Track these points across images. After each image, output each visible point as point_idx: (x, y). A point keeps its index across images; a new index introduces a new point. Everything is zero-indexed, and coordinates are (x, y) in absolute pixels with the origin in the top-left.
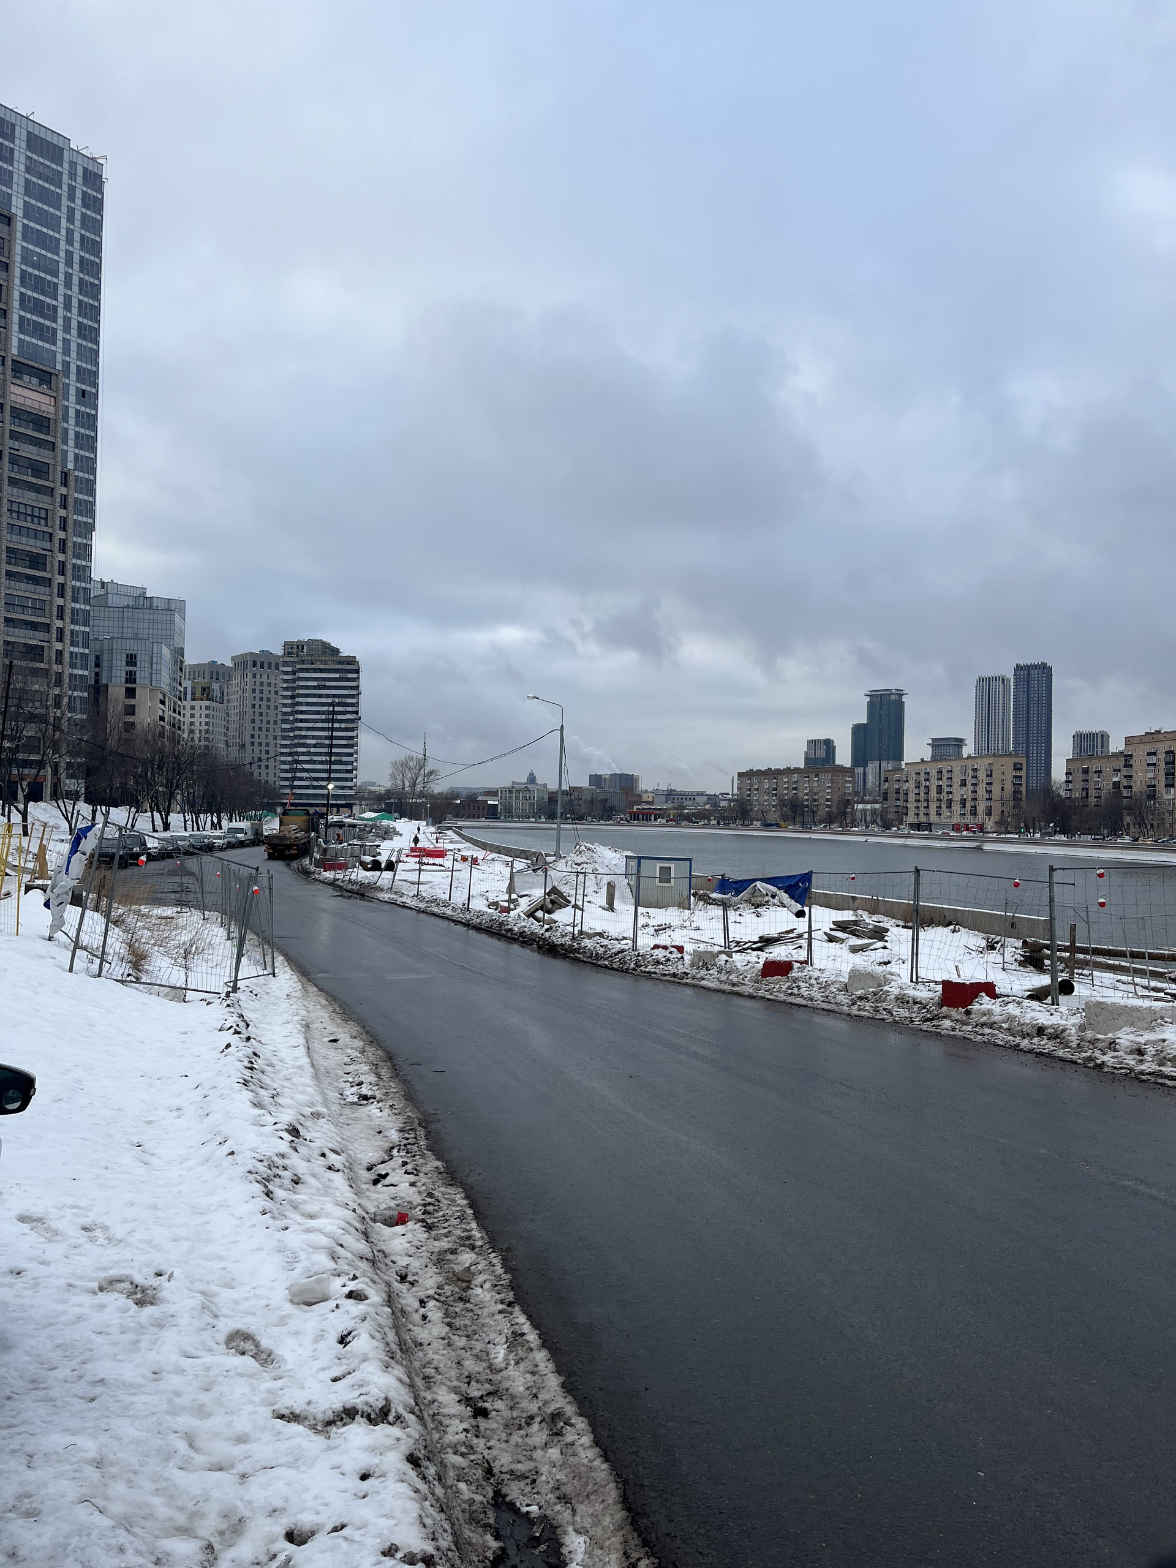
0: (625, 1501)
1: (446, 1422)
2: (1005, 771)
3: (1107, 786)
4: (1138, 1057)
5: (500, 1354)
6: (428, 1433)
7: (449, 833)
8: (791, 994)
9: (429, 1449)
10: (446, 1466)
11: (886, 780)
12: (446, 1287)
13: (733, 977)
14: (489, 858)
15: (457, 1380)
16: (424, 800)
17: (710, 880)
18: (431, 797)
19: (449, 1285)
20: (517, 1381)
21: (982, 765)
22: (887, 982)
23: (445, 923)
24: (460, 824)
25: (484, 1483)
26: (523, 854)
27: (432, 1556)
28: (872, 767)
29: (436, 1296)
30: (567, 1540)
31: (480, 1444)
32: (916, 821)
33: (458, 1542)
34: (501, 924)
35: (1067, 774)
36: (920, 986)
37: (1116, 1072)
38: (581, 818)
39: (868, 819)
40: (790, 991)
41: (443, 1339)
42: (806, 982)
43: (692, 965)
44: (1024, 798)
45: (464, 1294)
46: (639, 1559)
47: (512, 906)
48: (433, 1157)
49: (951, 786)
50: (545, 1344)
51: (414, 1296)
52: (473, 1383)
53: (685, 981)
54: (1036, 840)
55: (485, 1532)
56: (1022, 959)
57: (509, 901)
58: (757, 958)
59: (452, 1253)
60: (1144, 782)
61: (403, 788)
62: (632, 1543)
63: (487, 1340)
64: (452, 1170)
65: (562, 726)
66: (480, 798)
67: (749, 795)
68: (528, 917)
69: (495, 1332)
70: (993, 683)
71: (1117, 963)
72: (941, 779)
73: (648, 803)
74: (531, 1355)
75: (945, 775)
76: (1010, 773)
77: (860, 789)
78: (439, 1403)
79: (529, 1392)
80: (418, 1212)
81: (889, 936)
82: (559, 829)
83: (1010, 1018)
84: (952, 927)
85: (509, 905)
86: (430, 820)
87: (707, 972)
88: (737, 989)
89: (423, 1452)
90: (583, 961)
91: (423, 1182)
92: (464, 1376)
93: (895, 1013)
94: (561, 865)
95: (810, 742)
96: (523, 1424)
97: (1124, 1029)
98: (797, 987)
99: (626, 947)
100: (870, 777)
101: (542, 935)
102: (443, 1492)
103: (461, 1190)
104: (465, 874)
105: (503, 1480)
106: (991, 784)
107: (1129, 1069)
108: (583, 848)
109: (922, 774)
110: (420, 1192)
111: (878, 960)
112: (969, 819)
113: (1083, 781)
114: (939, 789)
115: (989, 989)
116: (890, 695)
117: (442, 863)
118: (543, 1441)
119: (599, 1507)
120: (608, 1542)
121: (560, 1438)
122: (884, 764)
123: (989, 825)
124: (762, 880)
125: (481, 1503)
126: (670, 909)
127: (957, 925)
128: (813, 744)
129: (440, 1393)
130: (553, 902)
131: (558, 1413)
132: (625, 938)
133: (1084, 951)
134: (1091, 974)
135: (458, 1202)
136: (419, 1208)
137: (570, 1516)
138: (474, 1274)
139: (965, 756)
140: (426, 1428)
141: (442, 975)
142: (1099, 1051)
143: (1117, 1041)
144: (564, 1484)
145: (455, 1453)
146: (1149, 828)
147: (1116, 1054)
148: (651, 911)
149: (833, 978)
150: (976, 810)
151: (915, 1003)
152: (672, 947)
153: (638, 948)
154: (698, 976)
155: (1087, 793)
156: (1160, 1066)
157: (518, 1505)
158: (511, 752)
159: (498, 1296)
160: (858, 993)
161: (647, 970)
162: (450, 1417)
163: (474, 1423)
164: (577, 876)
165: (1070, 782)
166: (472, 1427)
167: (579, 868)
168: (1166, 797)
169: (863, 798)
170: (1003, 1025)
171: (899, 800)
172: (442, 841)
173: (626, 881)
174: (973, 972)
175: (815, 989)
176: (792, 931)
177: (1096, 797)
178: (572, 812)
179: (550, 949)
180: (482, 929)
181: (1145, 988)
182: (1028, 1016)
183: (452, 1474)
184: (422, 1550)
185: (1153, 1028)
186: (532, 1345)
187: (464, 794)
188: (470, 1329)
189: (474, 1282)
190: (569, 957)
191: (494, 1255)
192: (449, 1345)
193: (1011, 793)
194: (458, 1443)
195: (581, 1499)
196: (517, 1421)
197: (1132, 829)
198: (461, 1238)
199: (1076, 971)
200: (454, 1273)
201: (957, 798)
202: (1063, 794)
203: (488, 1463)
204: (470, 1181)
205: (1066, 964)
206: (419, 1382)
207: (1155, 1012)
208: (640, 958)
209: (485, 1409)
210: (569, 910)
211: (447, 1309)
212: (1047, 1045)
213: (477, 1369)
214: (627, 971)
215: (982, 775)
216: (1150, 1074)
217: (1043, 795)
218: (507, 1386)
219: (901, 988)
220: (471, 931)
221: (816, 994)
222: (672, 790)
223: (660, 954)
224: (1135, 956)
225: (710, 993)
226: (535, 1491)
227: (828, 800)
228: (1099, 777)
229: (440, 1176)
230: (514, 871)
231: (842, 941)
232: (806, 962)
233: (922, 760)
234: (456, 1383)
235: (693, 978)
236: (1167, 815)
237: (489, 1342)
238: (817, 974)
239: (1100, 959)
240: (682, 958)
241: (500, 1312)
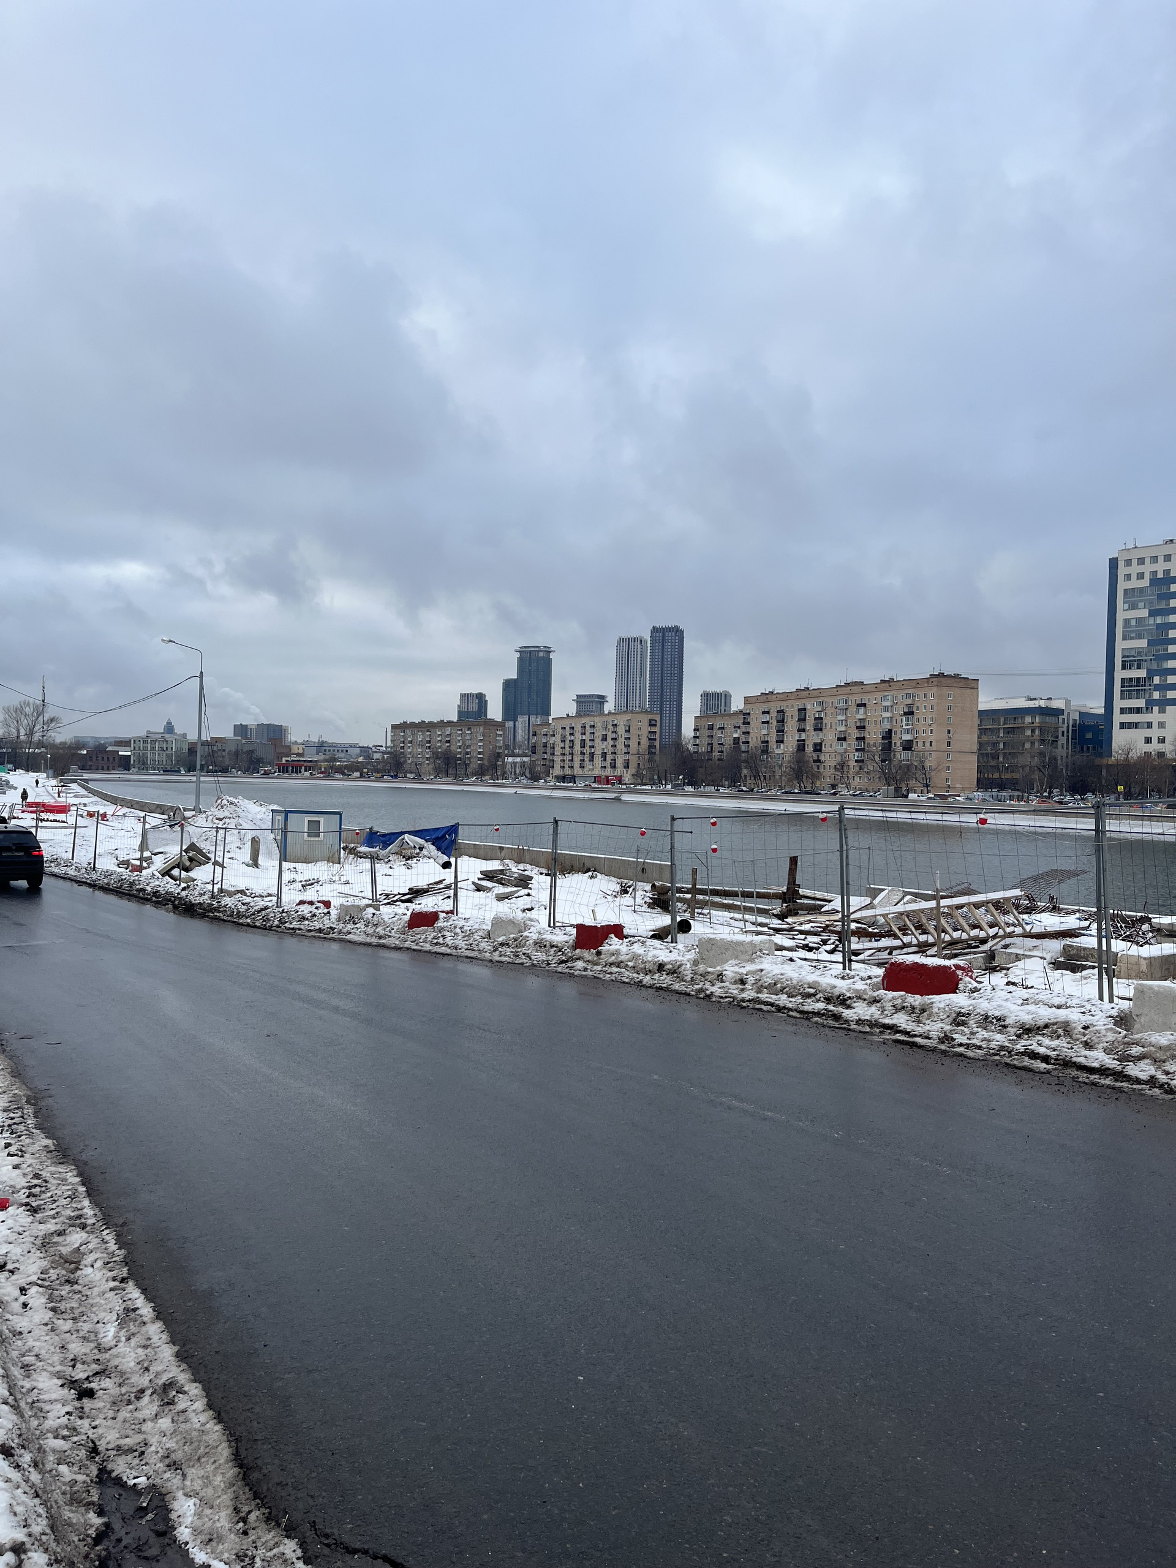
0: (238, 1459)
1: (47, 1407)
2: (641, 726)
3: (728, 742)
4: (741, 987)
5: (109, 1332)
6: (25, 1421)
7: (74, 786)
8: (436, 944)
9: (24, 1437)
10: (45, 1451)
11: (535, 734)
12: (52, 1271)
13: (380, 930)
14: (120, 813)
15: (61, 1364)
16: (43, 750)
17: (357, 834)
18: (52, 746)
19: (54, 1268)
20: (128, 1356)
21: (621, 721)
22: (527, 927)
23: (68, 884)
24: (86, 776)
25: (88, 1462)
26: (159, 809)
27: (23, 1543)
28: (522, 721)
29: (40, 1282)
30: (175, 1505)
31: (84, 1425)
32: (561, 774)
33: (55, 1524)
34: (132, 884)
35: (694, 730)
36: (557, 931)
37: (722, 1000)
38: (225, 770)
39: (517, 772)
40: (435, 941)
41: (46, 1324)
42: (452, 931)
43: (339, 919)
44: (658, 752)
45: (72, 1276)
46: (250, 1512)
47: (145, 864)
48: (43, 1135)
49: (593, 740)
50: (159, 1315)
51: (13, 1284)
52: (79, 1366)
53: (331, 935)
54: (667, 791)
55: (87, 1511)
56: (651, 901)
57: (141, 859)
58: (404, 911)
59: (59, 1235)
60: (759, 738)
61: (18, 737)
62: (243, 1497)
63: (96, 1321)
64: (64, 1147)
65: (202, 673)
66: (110, 748)
67: (403, 748)
68: (163, 875)
69: (105, 1311)
70: (632, 644)
71: (731, 902)
72: (585, 734)
73: (298, 755)
74: (144, 1329)
75: (588, 730)
76: (646, 729)
77: (511, 743)
78: (39, 1390)
79: (140, 1366)
80: (22, 1196)
81: (534, 884)
82: (199, 782)
83: (635, 957)
84: (590, 873)
85: (141, 863)
86: (51, 772)
87: (353, 926)
88: (384, 941)
89: (16, 1441)
90: (223, 920)
91: (28, 1163)
92: (69, 1359)
93: (533, 957)
94: (201, 820)
95: (462, 696)
96: (133, 1399)
97: (730, 962)
98: (442, 936)
99: (270, 904)
100: (520, 731)
101: (178, 894)
102: (40, 1477)
103: (73, 1167)
104: (92, 831)
105: (109, 1457)
106: (629, 738)
107: (733, 998)
108: (224, 802)
109: (568, 729)
110: (24, 1175)
111: (522, 907)
112: (609, 771)
113: (708, 736)
114: (583, 743)
115: (617, 930)
116: (538, 651)
117: (64, 819)
118: (154, 1413)
119: (210, 1468)
120: (218, 1501)
121: (171, 1407)
122: (533, 718)
123: (627, 777)
124: (410, 833)
125: (84, 1482)
126: (319, 864)
127: (594, 871)
128: (466, 697)
129: (41, 1379)
130: (191, 859)
131: (171, 1383)
132: (270, 895)
133: (703, 892)
134: (709, 913)
135: (69, 1181)
136: (23, 1191)
137: (180, 1481)
138: (84, 1254)
139: (606, 712)
140: (22, 1416)
141: (62, 941)
142: (709, 983)
143: (724, 972)
144: (174, 1451)
145: (55, 1437)
146: (762, 779)
147: (722, 984)
148: (299, 866)
149: (476, 926)
150: (615, 763)
151: (552, 946)
152: (319, 902)
153: (283, 904)
154: (345, 930)
155: (712, 748)
156: (758, 993)
157: (125, 1479)
158: (143, 700)
159: (111, 1274)
160: (501, 939)
161: (291, 926)
162: (51, 1402)
163: (79, 1405)
164: (217, 832)
165: (698, 737)
166: (76, 1409)
167: (221, 823)
168: (776, 752)
169: (513, 751)
170: (629, 963)
171: (546, 753)
172: (64, 795)
173: (272, 836)
174: (606, 916)
175: (459, 937)
176: (441, 882)
177: (719, 752)
178: (214, 764)
179: (187, 909)
180: (111, 890)
181: (753, 923)
182: (651, 954)
183: (52, 1459)
184: (12, 1539)
185: (754, 959)
186: (145, 1319)
187: (91, 743)
188: (77, 1312)
189: (83, 1262)
190: (207, 916)
191: (107, 1231)
192: (53, 1330)
193: (647, 746)
194: (60, 1427)
195: (191, 1464)
196: (126, 1397)
197: (748, 781)
198: (70, 1218)
199: (696, 910)
200: (61, 1256)
201: (598, 751)
202: (691, 748)
203: (93, 1442)
204: (84, 1156)
205: (688, 905)
206: (16, 1372)
207: (755, 946)
208: (284, 915)
209: (91, 1390)
210: (209, 867)
211: (51, 1294)
212: (665, 980)
213: (83, 1351)
214: (270, 928)
215: (621, 730)
216: (749, 1001)
217: (674, 749)
218: (116, 1364)
219: (539, 933)
220: (97, 892)
221: (461, 943)
222: (323, 742)
223: (305, 910)
224: (747, 895)
225: (357, 947)
226: (143, 1462)
227: (480, 753)
228: (722, 733)
229: (49, 1155)
230: (147, 826)
231: (489, 889)
232: (452, 912)
233: (568, 715)
234: (59, 1368)
235: (340, 932)
236: (777, 768)
237: (98, 1322)
238: (461, 923)
239: (717, 899)
240: (329, 913)
241: (111, 1290)
